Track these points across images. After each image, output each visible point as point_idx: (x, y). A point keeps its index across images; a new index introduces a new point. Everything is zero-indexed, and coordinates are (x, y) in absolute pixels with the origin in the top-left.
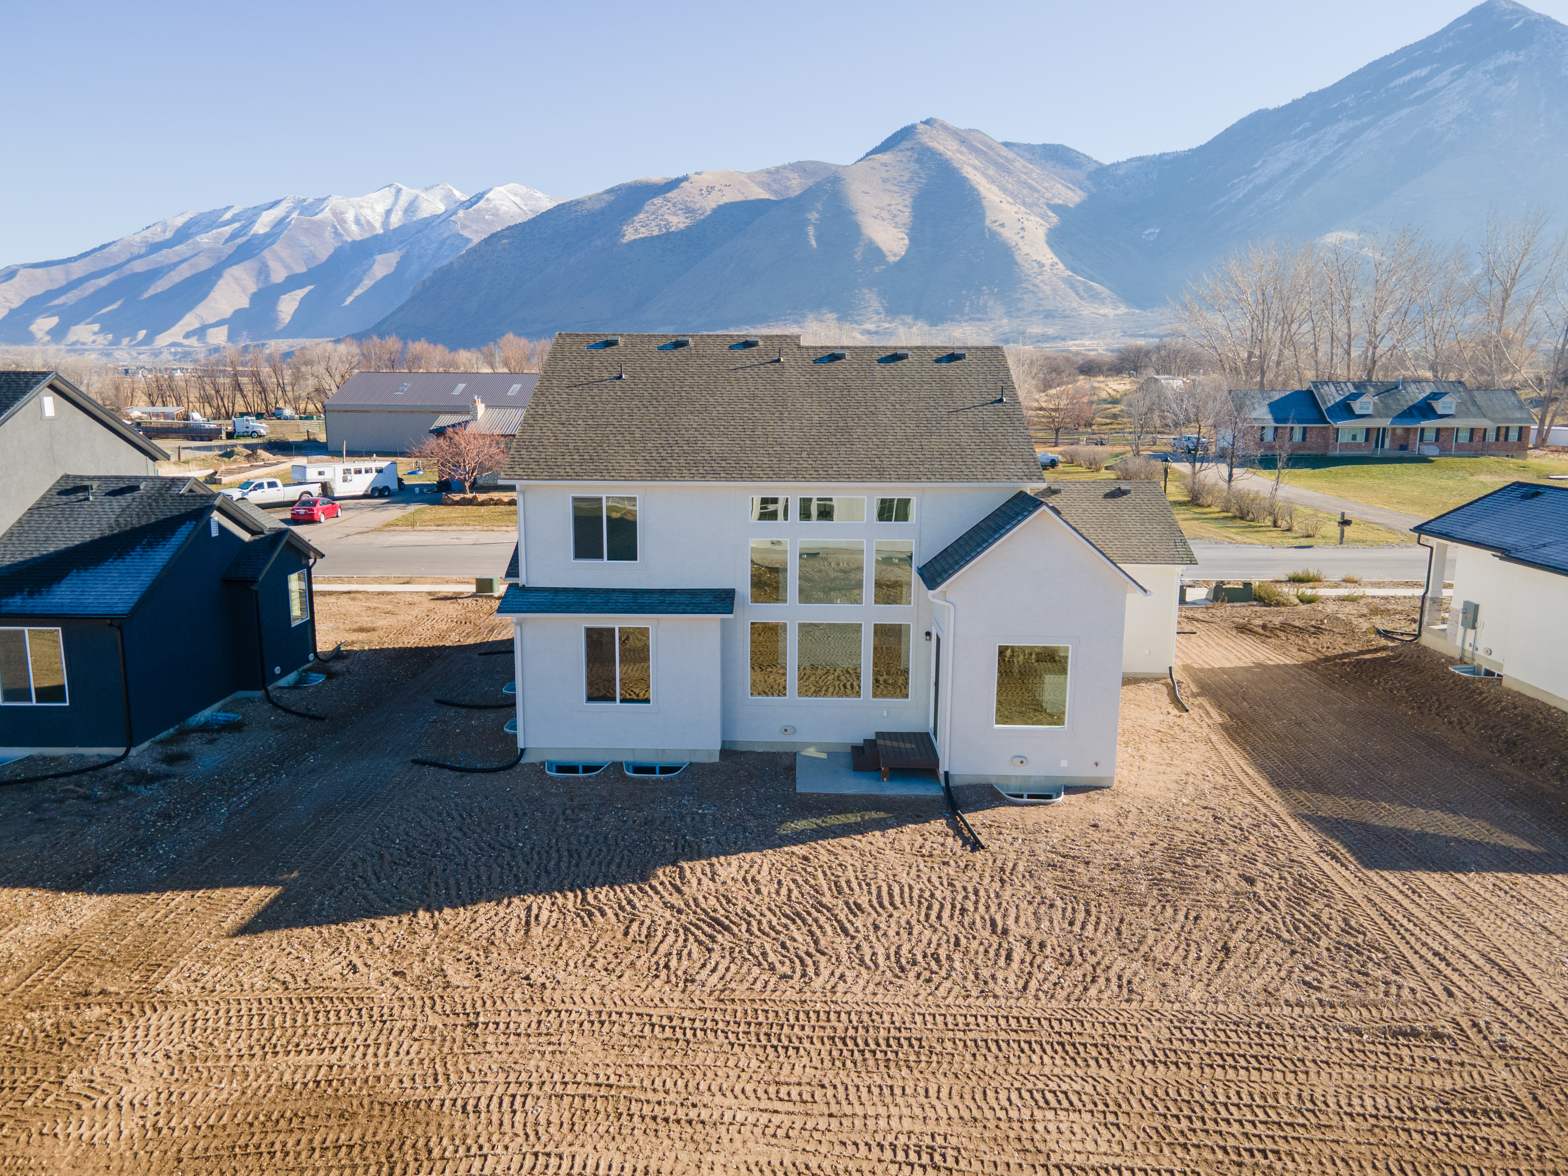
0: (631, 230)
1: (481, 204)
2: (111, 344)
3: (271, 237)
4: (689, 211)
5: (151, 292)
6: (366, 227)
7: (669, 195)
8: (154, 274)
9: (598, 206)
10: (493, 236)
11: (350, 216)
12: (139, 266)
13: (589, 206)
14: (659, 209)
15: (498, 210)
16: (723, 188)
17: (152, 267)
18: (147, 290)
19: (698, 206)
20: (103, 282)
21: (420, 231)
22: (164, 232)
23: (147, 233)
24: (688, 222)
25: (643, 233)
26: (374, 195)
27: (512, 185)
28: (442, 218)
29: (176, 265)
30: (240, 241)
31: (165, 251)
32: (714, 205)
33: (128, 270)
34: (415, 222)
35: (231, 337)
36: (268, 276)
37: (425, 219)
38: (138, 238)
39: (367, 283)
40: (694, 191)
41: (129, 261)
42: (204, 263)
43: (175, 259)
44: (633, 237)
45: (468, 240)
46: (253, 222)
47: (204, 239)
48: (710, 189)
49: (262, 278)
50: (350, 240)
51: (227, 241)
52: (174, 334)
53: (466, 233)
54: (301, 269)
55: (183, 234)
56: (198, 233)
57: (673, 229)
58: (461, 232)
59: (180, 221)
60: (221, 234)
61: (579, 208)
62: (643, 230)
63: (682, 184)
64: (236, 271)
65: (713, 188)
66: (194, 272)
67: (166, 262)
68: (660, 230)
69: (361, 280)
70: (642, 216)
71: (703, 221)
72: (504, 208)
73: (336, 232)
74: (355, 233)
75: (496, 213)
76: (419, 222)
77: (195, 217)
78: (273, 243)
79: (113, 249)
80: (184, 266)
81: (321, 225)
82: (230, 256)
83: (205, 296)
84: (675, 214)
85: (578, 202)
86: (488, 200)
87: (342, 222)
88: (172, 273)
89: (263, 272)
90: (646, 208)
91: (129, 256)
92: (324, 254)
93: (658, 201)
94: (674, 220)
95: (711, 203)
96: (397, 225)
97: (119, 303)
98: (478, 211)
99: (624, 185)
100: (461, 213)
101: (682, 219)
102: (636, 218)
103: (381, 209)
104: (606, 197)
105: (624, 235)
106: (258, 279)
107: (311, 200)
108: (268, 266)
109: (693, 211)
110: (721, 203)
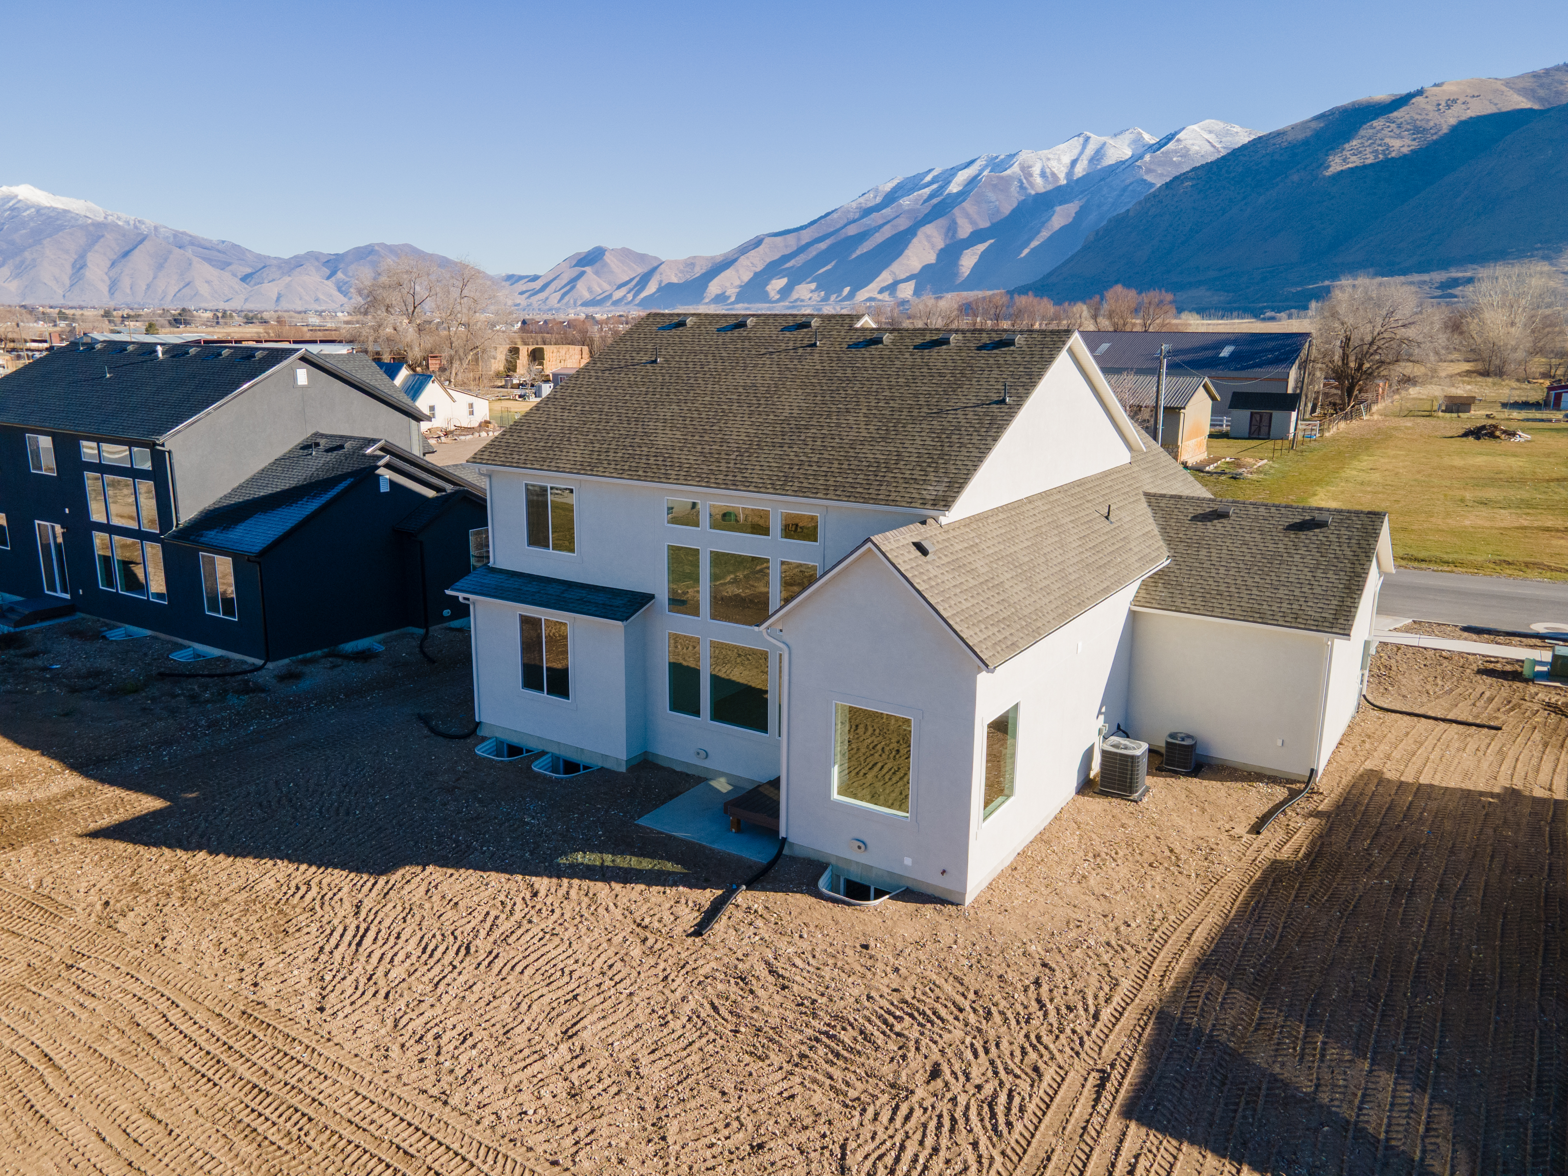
0: (1338, 160)
1: (1171, 146)
2: (822, 300)
3: (963, 195)
4: (1417, 130)
5: (858, 252)
6: (1050, 179)
7: (1395, 114)
8: (863, 236)
9: (1301, 136)
10: (1176, 178)
11: (1036, 170)
12: (852, 230)
13: (1290, 137)
14: (1378, 132)
15: (1188, 150)
16: (1468, 99)
17: (862, 230)
18: (854, 251)
19: (1432, 124)
20: (823, 246)
21: (1103, 179)
22: (875, 197)
23: (862, 200)
24: (1415, 145)
25: (1355, 161)
26: (1062, 146)
27: (1207, 121)
28: (1127, 164)
29: (881, 226)
30: (935, 201)
31: (874, 215)
32: (1453, 121)
33: (843, 234)
34: (1100, 170)
35: (917, 292)
36: (955, 232)
37: (1110, 166)
38: (854, 205)
39: (1045, 234)
40: (1429, 107)
41: (845, 226)
42: (903, 224)
43: (881, 222)
44: (1339, 168)
45: (1152, 185)
46: (950, 182)
47: (906, 202)
48: (1451, 103)
49: (950, 234)
50: (1033, 193)
51: (925, 201)
52: (870, 291)
53: (1149, 178)
54: (984, 224)
55: (891, 198)
56: (902, 196)
57: (1393, 155)
58: (1146, 177)
59: (889, 187)
60: (920, 196)
61: (1278, 140)
62: (1354, 158)
63: (1414, 100)
64: (929, 229)
65: (1455, 101)
66: (894, 232)
67: (874, 224)
68: (1376, 157)
69: (1038, 232)
70: (1354, 143)
71: (1435, 142)
72: (1196, 148)
73: (1022, 187)
74: (1039, 185)
75: (1185, 153)
76: (1104, 169)
77: (902, 182)
78: (964, 201)
79: (835, 215)
80: (887, 228)
81: (1008, 181)
82: (926, 215)
83: (900, 253)
84: (1399, 137)
85: (1279, 134)
86: (1178, 140)
87: (1029, 176)
88: (877, 234)
89: (952, 228)
90: (1362, 132)
91: (846, 221)
92: (1007, 209)
93: (1378, 123)
94: (1396, 143)
95: (1451, 118)
96: (1080, 175)
97: (833, 263)
98: (1167, 152)
99: (1337, 108)
100: (1147, 157)
101: (1407, 141)
102: (1347, 146)
103: (1067, 160)
104: (1314, 125)
105: (1329, 167)
106: (946, 235)
107: (1002, 157)
108: (956, 223)
109: (1425, 130)
110: (1463, 118)
